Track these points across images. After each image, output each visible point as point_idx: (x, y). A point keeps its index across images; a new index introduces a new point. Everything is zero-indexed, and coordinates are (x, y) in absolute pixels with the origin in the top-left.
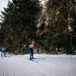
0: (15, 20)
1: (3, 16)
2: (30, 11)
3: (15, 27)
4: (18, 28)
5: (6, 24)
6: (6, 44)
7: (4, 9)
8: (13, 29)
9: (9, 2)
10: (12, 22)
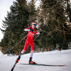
0: (14, 25)
1: (4, 24)
2: (25, 16)
3: (15, 31)
4: (17, 32)
5: (8, 30)
6: (10, 47)
7: (5, 18)
8: (13, 34)
9: (8, 12)
10: (11, 28)
